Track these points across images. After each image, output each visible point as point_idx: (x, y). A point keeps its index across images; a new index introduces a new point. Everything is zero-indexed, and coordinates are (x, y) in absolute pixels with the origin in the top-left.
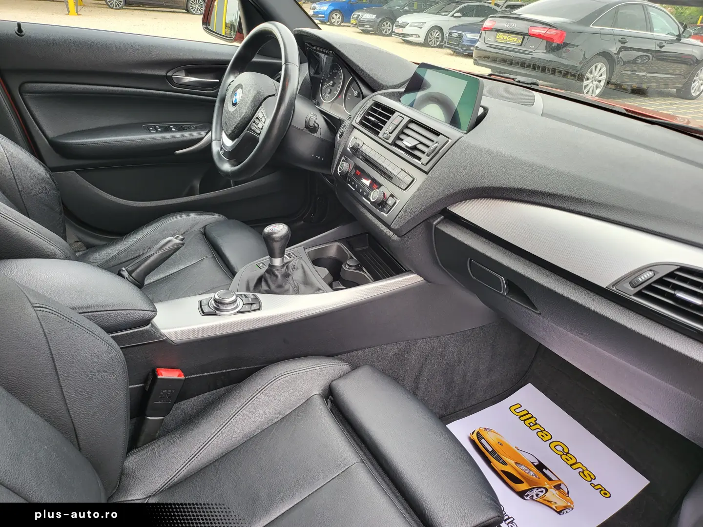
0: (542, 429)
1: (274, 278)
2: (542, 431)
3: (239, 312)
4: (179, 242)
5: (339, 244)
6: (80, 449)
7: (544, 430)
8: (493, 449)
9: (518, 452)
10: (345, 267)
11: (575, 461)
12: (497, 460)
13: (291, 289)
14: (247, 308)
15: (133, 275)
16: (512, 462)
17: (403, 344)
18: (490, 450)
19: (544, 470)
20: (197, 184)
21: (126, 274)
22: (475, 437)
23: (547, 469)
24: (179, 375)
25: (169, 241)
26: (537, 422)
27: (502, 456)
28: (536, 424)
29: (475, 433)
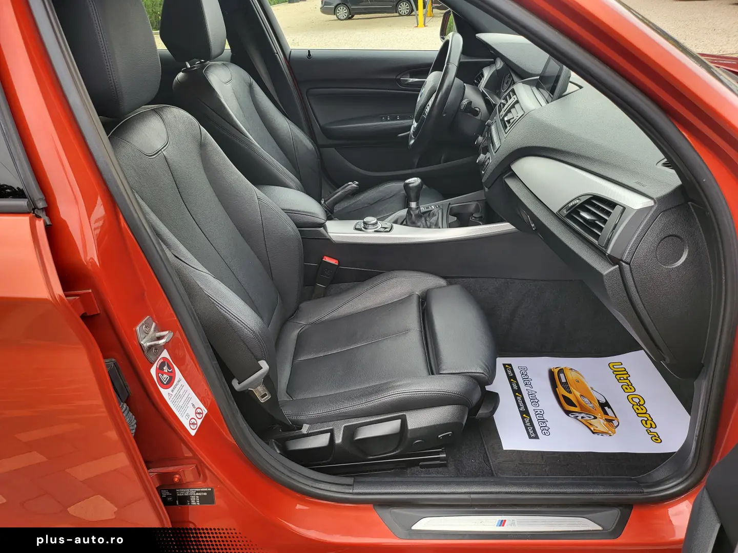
0: (629, 384)
1: (410, 216)
2: (628, 385)
3: (375, 231)
4: (356, 186)
5: (479, 204)
6: (272, 279)
7: (632, 385)
8: (567, 382)
9: (591, 391)
10: (472, 218)
11: (645, 412)
12: (564, 389)
13: (422, 226)
14: (382, 230)
15: (326, 203)
16: (578, 394)
17: (503, 280)
18: (564, 380)
19: (606, 408)
20: (416, 161)
21: (323, 202)
22: (556, 371)
23: (610, 407)
24: (336, 263)
25: (350, 184)
26: (628, 378)
27: (571, 387)
28: (627, 379)
29: (558, 369)
